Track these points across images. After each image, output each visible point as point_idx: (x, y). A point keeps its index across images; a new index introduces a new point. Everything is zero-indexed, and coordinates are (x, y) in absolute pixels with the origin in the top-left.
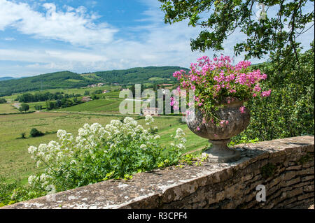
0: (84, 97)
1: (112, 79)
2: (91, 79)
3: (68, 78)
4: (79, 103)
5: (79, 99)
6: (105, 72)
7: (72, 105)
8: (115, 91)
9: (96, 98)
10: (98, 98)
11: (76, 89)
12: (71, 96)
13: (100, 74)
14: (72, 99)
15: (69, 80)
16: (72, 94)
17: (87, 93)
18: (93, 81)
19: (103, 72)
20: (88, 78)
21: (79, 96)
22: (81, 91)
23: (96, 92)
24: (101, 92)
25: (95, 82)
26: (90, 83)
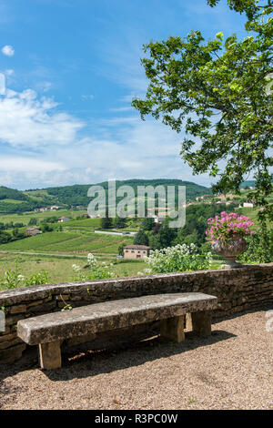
0: (29, 228)
1: (73, 199)
2: (40, 199)
3: (5, 197)
4: (22, 237)
5: (21, 230)
6: (62, 188)
7: (9, 240)
8: (78, 218)
9: (47, 229)
10: (51, 230)
11: (16, 215)
12: (8, 226)
13: (54, 191)
14: (10, 231)
15: (5, 201)
16: (9, 222)
17: (33, 222)
18: (42, 203)
19: (58, 189)
20: (35, 198)
21: (21, 226)
22: (24, 219)
23: (48, 220)
24: (56, 220)
25: (46, 204)
26: (38, 206)
